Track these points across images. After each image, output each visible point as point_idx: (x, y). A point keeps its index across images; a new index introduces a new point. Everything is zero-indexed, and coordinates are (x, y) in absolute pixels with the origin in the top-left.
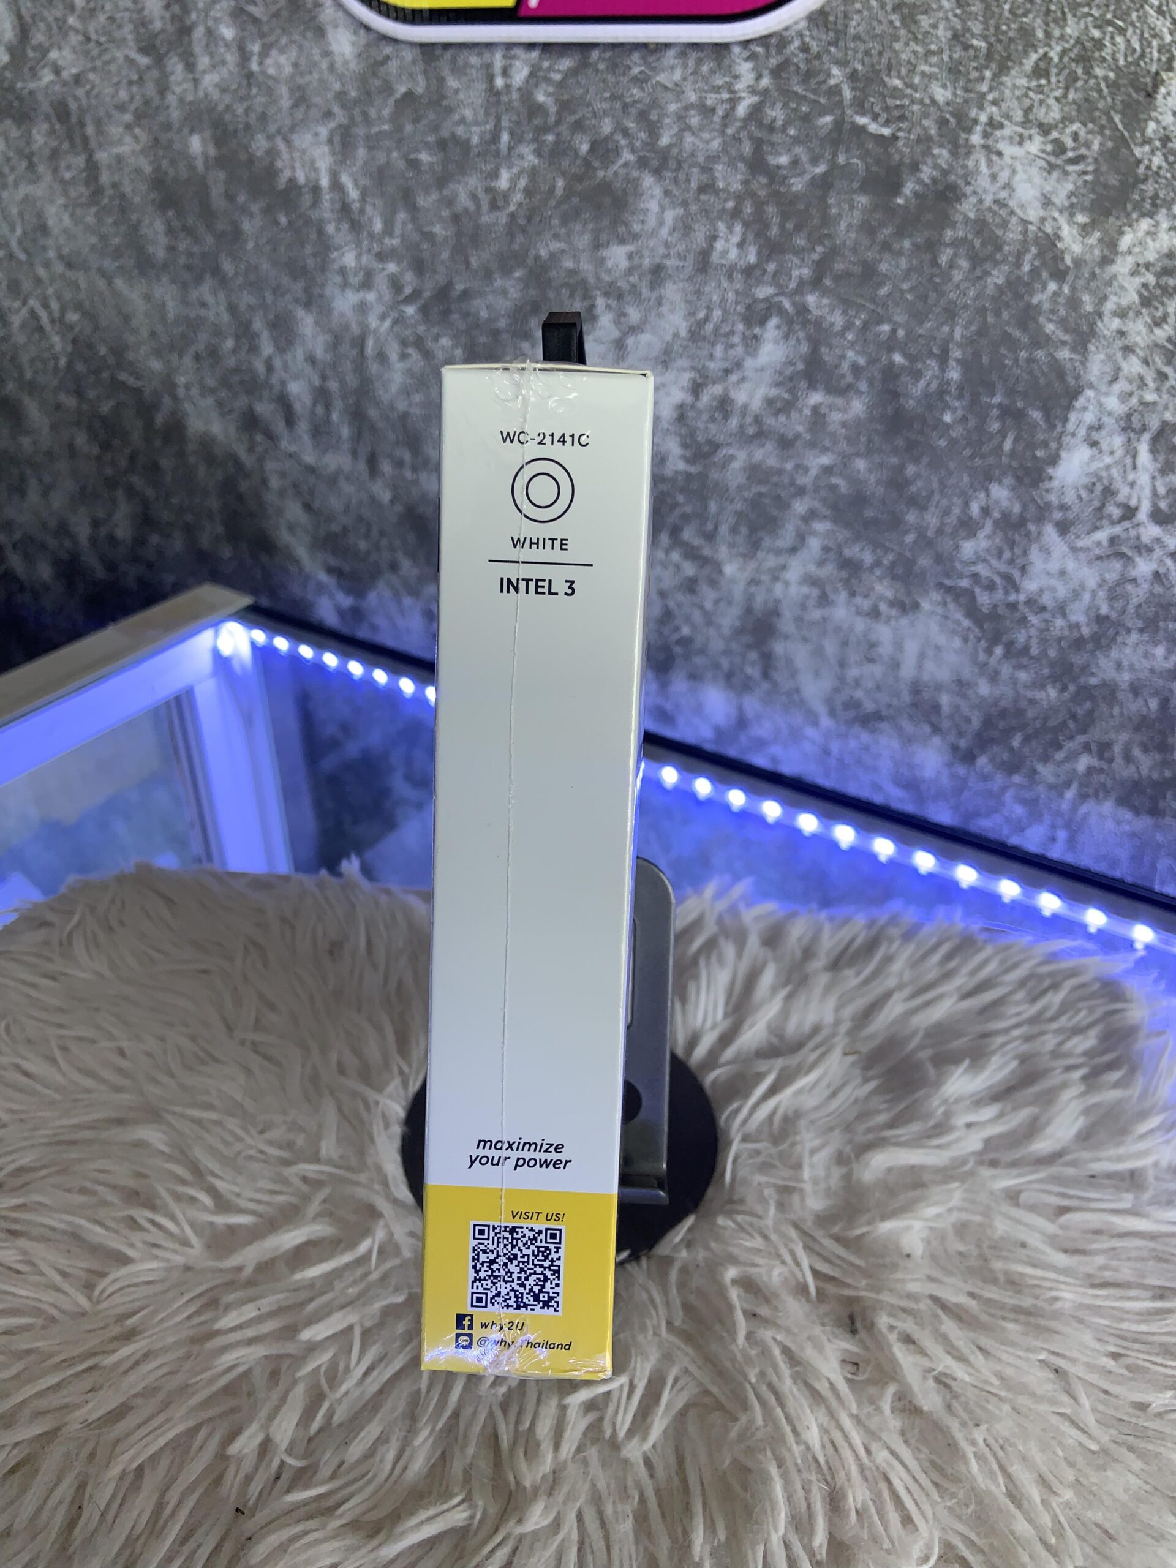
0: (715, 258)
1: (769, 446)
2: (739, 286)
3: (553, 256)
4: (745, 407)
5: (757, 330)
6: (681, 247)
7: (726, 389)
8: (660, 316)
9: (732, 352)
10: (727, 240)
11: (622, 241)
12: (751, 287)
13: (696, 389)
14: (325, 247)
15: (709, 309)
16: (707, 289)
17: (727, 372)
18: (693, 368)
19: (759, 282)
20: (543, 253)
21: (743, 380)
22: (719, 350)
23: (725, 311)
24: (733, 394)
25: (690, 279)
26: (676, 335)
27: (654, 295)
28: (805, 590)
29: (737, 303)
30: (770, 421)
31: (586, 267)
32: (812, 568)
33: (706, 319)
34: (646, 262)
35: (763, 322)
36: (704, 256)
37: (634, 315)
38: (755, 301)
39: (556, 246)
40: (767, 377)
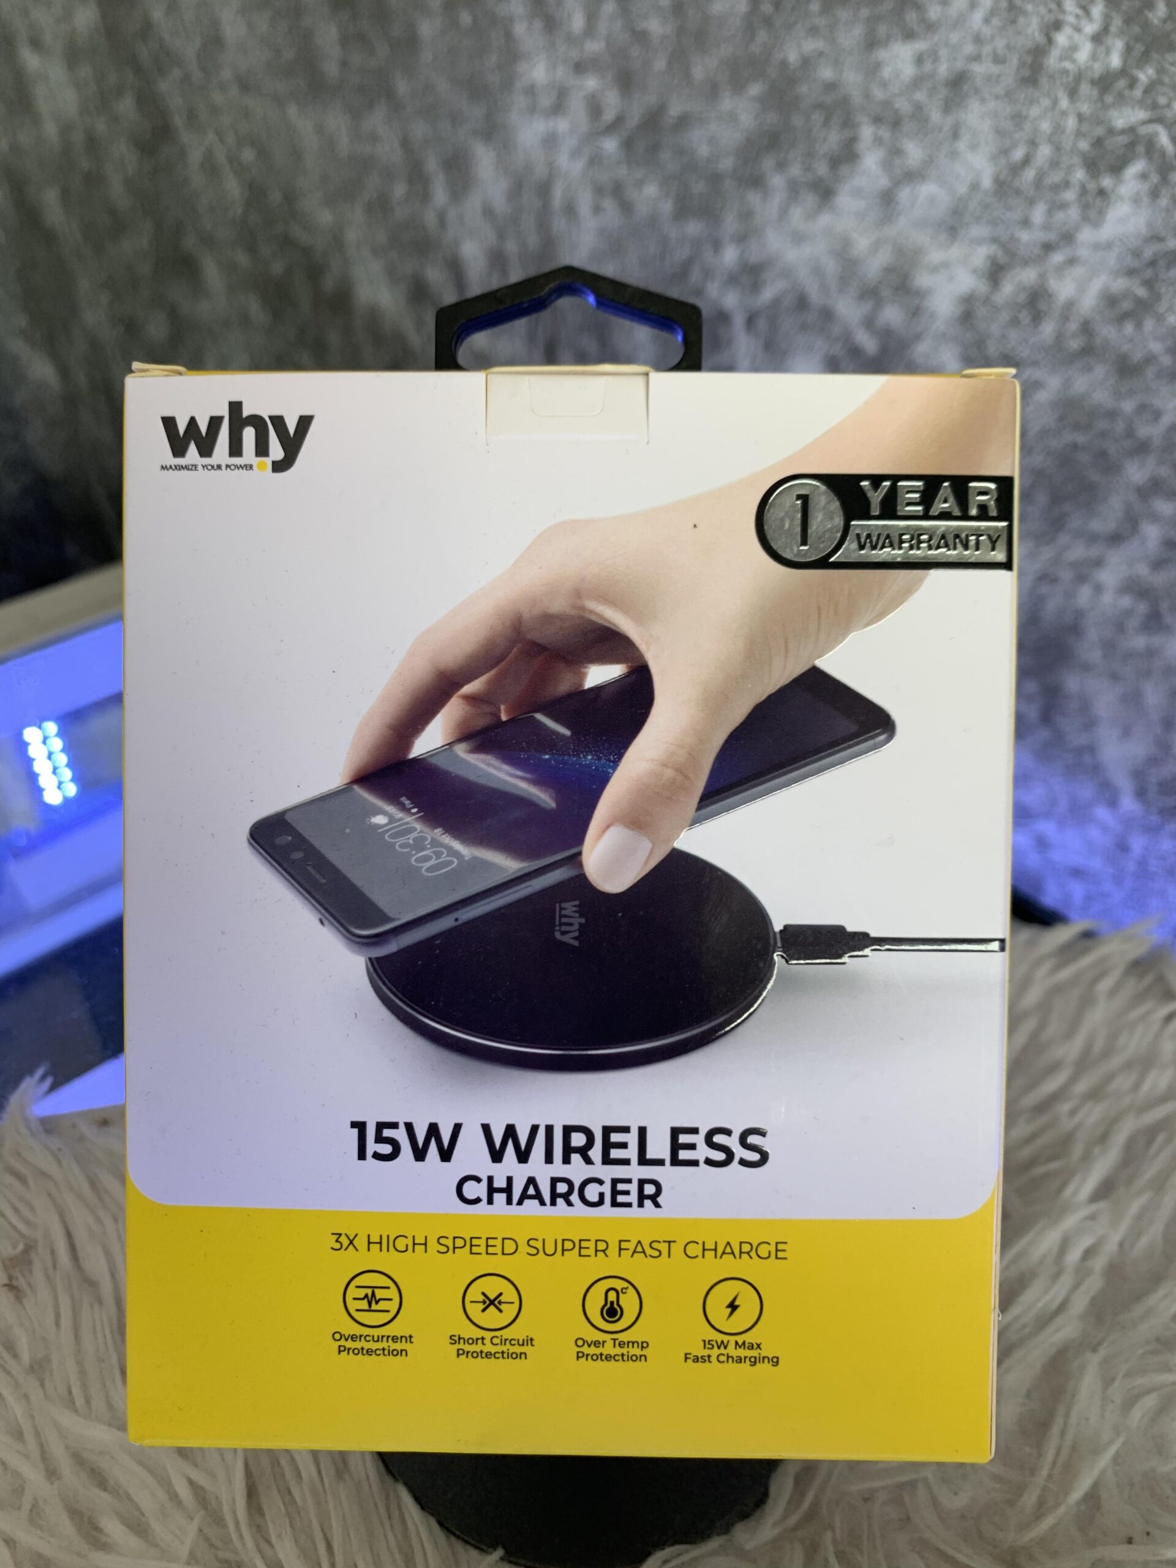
0: (1052, 61)
1: (1100, 371)
2: (1085, 108)
3: (806, 62)
4: (1070, 305)
5: (1107, 182)
6: (1000, 44)
7: (1042, 276)
8: (954, 155)
9: (1060, 216)
10: (1078, 30)
11: (909, 35)
12: (1106, 107)
13: (995, 273)
14: (512, 55)
15: (1033, 144)
16: (1035, 111)
17: (1048, 248)
18: (994, 240)
19: (1121, 100)
20: (793, 57)
21: (1072, 262)
22: (1038, 215)
23: (1058, 148)
24: (1053, 284)
25: (1009, 95)
26: (975, 187)
27: (949, 121)
28: (1126, 601)
29: (1079, 134)
30: (1107, 332)
31: (852, 78)
32: (1142, 570)
33: (1026, 161)
34: (943, 70)
35: (1117, 168)
36: (1037, 55)
37: (914, 152)
38: (1111, 131)
39: (811, 45)
40: (1111, 259)
